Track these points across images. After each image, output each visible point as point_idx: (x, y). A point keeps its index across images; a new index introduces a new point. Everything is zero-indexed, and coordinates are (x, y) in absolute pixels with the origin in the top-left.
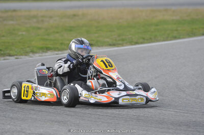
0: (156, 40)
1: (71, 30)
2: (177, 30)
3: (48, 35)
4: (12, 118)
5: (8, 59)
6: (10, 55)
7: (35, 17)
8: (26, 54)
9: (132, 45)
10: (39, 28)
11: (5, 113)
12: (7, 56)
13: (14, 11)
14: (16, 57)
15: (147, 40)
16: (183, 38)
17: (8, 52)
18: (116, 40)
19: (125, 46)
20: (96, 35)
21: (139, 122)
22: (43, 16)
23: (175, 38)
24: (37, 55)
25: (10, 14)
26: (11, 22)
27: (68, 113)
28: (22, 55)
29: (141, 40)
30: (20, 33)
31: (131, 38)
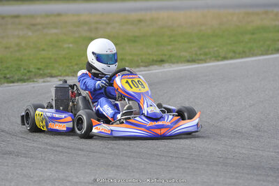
0: (251, 53)
1: (135, 41)
5: (48, 82)
6: (52, 76)
8: (74, 74)
9: (218, 60)
12: (48, 76)
14: (59, 78)
15: (239, 54)
17: (49, 71)
18: (196, 54)
19: (209, 62)
20: (170, 47)
21: (226, 166)
22: (97, 22)
26: (54, 31)
27: (129, 154)
28: (68, 75)
29: (231, 54)
30: (66, 46)
31: (217, 50)
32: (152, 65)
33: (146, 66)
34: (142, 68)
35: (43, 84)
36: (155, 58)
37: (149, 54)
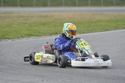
1: (44, 25)
2: (108, 26)
3: (31, 27)
4: (12, 73)
5: (7, 41)
6: (9, 39)
7: (22, 17)
8: (18, 38)
9: (81, 34)
10: (25, 23)
11: (7, 71)
12: (7, 39)
13: (10, 13)
14: (12, 39)
16: (111, 30)
17: (7, 37)
20: (60, 28)
22: (27, 16)
23: (107, 30)
24: (25, 39)
25: (7, 15)
26: (8, 20)
28: (15, 39)
29: (87, 31)
31: (80, 30)
32: (53, 35)
33: (50, 36)
34: (48, 36)
35: (5, 42)
36: (54, 32)
37: (51, 30)
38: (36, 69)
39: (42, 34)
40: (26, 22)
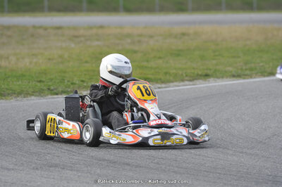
38: (158, 163)
39: (171, 78)
40: (136, 48)
